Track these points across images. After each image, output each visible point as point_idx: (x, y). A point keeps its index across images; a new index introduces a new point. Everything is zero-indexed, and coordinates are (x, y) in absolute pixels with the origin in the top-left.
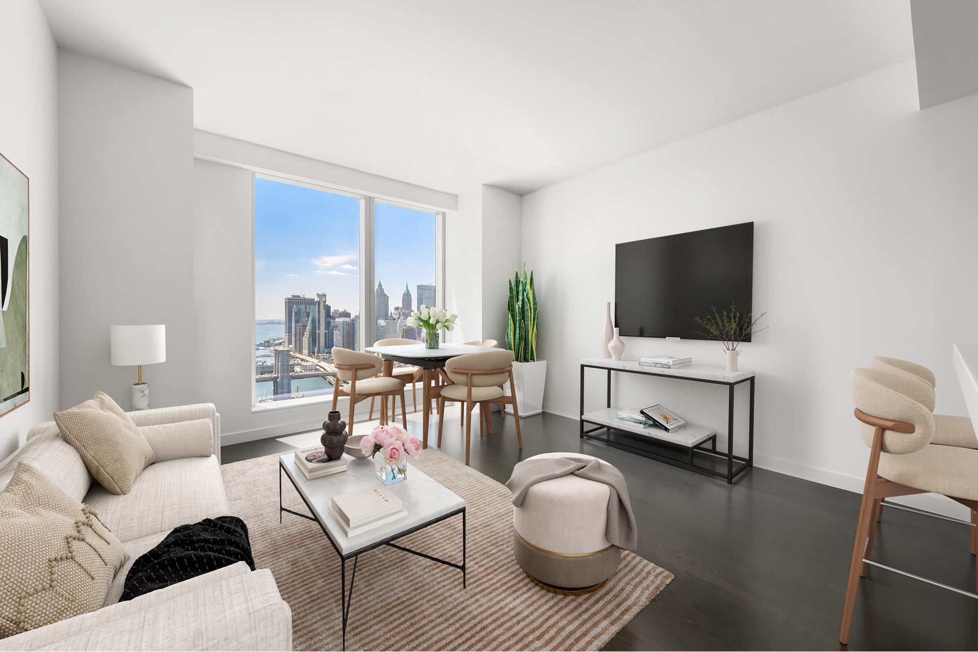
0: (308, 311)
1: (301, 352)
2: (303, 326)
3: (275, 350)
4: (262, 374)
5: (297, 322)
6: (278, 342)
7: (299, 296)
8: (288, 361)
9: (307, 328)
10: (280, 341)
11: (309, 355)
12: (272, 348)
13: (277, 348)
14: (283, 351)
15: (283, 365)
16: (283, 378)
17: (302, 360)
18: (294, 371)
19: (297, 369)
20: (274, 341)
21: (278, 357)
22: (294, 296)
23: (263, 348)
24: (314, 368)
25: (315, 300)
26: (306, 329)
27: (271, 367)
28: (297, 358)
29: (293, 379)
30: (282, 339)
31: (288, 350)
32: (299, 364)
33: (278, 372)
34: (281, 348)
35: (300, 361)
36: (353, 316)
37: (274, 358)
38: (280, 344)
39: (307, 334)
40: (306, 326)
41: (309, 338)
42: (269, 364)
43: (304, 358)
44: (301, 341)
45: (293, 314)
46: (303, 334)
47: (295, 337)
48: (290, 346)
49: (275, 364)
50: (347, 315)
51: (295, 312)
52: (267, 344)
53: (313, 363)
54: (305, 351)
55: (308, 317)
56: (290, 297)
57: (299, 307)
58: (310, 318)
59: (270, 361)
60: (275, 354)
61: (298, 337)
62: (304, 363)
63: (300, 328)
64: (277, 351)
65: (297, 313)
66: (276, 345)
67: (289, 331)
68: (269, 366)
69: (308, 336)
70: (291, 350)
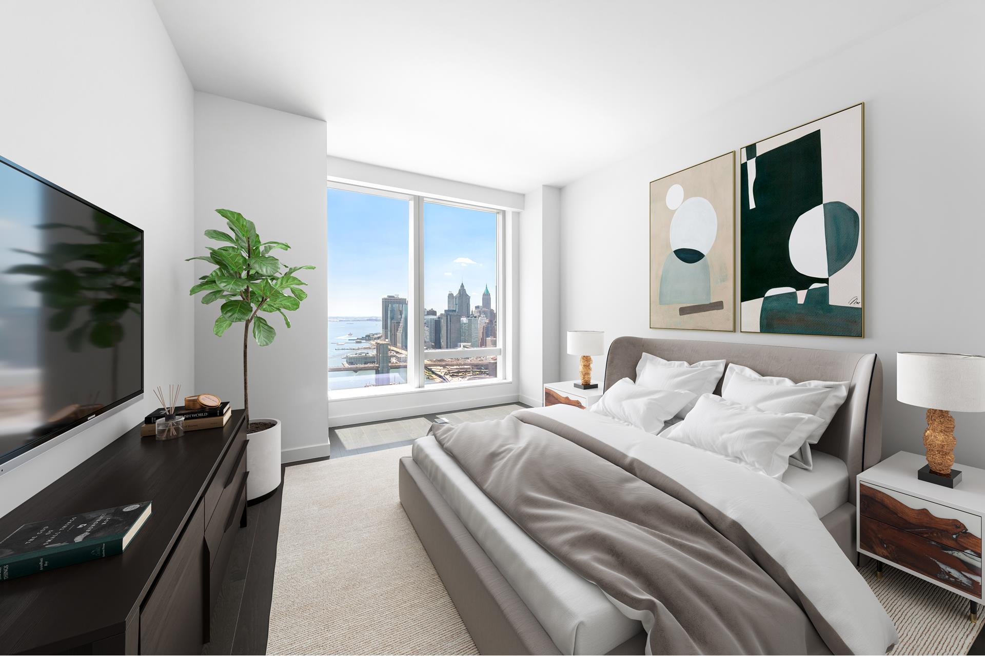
0: (401, 309)
1: (395, 345)
2: (397, 323)
3: (376, 343)
4: (365, 364)
5: (392, 319)
6: (376, 336)
7: (393, 297)
8: (387, 353)
9: (401, 324)
10: (378, 336)
11: (402, 348)
12: (373, 342)
13: (379, 341)
14: (382, 344)
15: (383, 357)
16: (383, 368)
17: (397, 352)
18: (390, 362)
19: (393, 360)
20: (373, 335)
21: (379, 349)
22: (389, 297)
23: (364, 341)
25: (409, 300)
26: (399, 325)
27: (373, 357)
28: (392, 350)
29: (392, 368)
30: (380, 334)
31: (385, 344)
32: (395, 356)
33: (379, 363)
34: (381, 342)
35: (395, 354)
36: (438, 314)
38: (379, 338)
39: (400, 330)
40: (399, 323)
41: (402, 333)
42: (371, 356)
44: (395, 335)
46: (397, 330)
47: (391, 332)
48: (387, 340)
49: (377, 355)
50: (434, 313)
51: (390, 311)
52: (368, 338)
53: (406, 355)
54: (399, 345)
55: (401, 315)
56: (386, 297)
57: (394, 306)
58: (403, 316)
59: (372, 353)
60: (377, 346)
61: (393, 332)
62: (398, 355)
63: (395, 326)
64: (378, 344)
65: (392, 311)
66: (375, 339)
67: (385, 327)
68: (371, 357)
69: (401, 332)
70: (388, 344)
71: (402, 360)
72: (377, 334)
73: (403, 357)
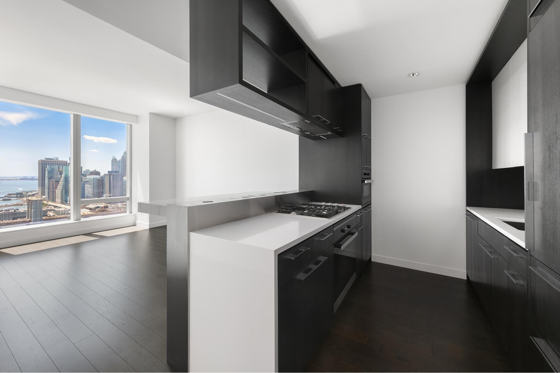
0: (61, 170)
1: (54, 200)
2: (56, 181)
3: (27, 200)
4: (14, 219)
5: (50, 178)
6: (31, 194)
7: (52, 159)
8: (41, 208)
9: (60, 183)
10: (33, 193)
11: (62, 203)
12: (25, 199)
13: (30, 198)
14: (36, 200)
15: (36, 211)
17: (56, 207)
18: (46, 216)
19: (51, 214)
20: (27, 193)
21: (31, 205)
22: (47, 159)
23: (15, 198)
24: (66, 212)
25: (68, 162)
26: (59, 183)
27: (24, 213)
28: (50, 205)
29: (45, 221)
30: (35, 191)
31: (41, 200)
32: (52, 210)
33: (31, 217)
34: (34, 198)
35: (53, 208)
36: (102, 174)
37: (26, 206)
38: (33, 195)
39: (60, 187)
40: (59, 181)
42: (22, 211)
43: (57, 205)
44: (54, 193)
45: (47, 172)
46: (56, 188)
47: (49, 190)
48: (43, 197)
49: (28, 210)
50: (98, 173)
51: (48, 171)
52: (19, 195)
53: (66, 208)
54: (58, 200)
55: (61, 174)
56: (43, 159)
57: (53, 167)
58: (63, 175)
60: (28, 203)
61: (51, 190)
62: (56, 209)
63: (53, 184)
64: (29, 200)
65: (51, 172)
66: (29, 196)
67: (42, 185)
68: (22, 213)
69: (61, 189)
70: (44, 200)
71: (60, 212)
72: (31, 192)
73: (62, 211)
